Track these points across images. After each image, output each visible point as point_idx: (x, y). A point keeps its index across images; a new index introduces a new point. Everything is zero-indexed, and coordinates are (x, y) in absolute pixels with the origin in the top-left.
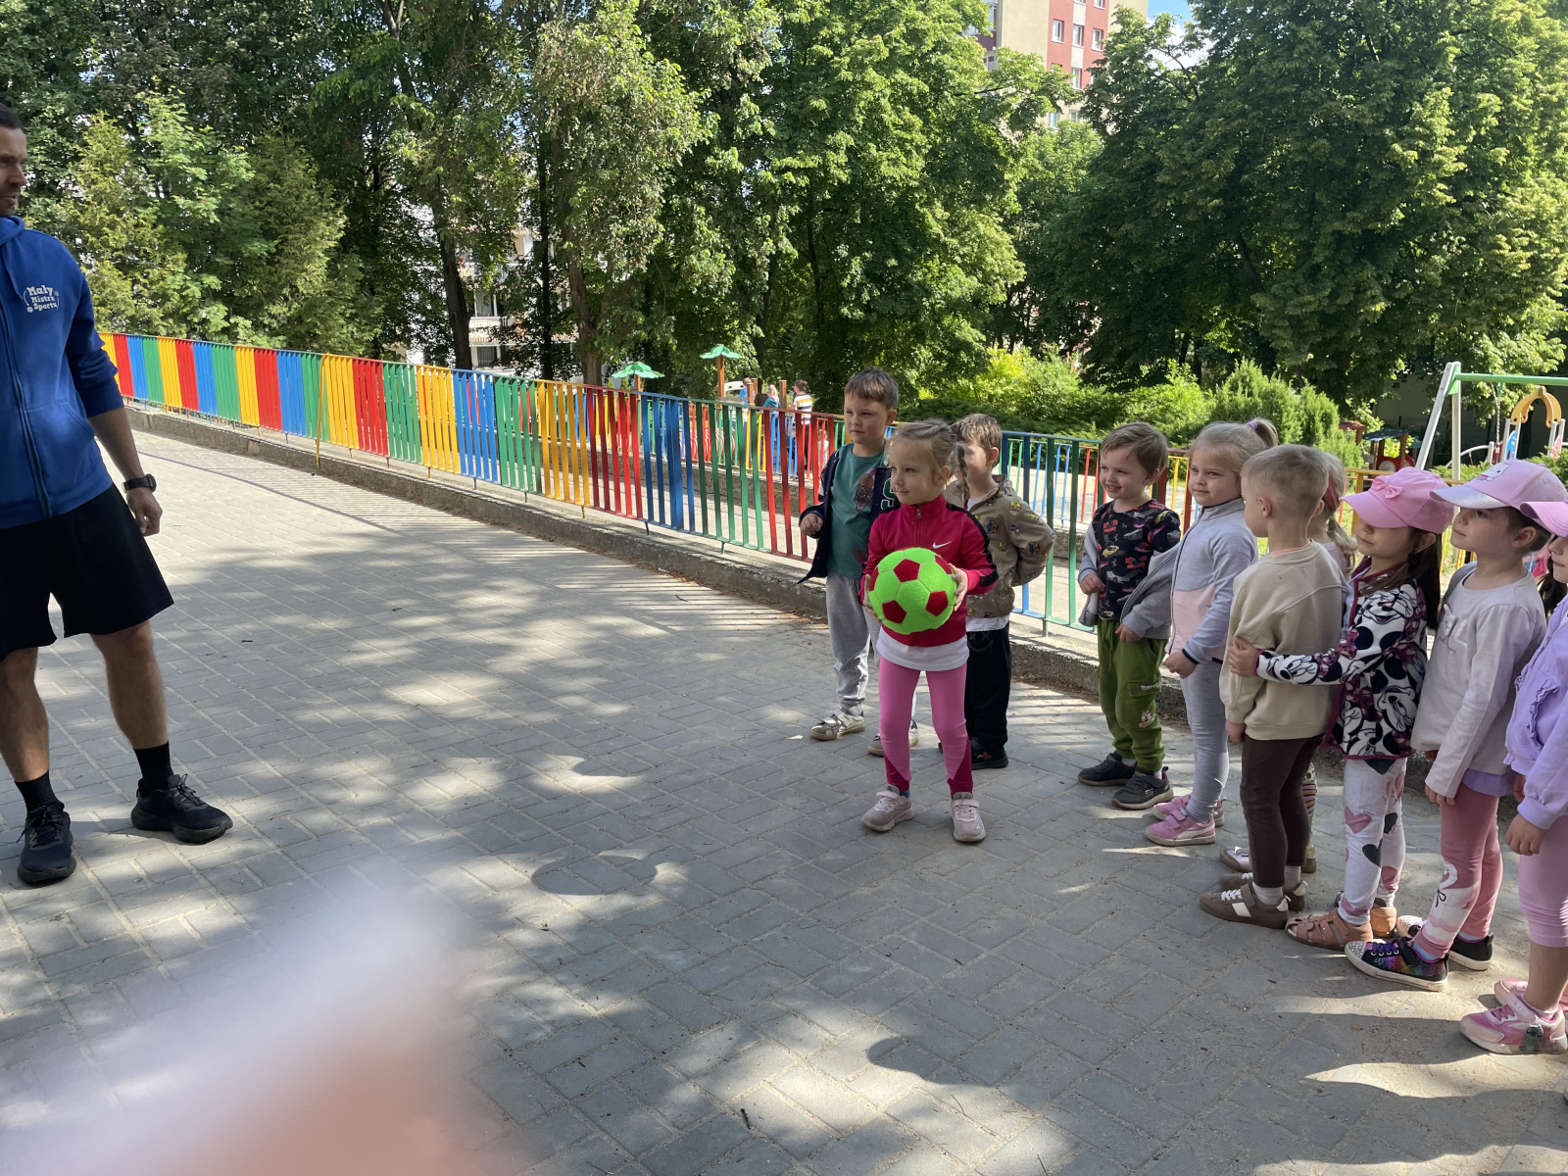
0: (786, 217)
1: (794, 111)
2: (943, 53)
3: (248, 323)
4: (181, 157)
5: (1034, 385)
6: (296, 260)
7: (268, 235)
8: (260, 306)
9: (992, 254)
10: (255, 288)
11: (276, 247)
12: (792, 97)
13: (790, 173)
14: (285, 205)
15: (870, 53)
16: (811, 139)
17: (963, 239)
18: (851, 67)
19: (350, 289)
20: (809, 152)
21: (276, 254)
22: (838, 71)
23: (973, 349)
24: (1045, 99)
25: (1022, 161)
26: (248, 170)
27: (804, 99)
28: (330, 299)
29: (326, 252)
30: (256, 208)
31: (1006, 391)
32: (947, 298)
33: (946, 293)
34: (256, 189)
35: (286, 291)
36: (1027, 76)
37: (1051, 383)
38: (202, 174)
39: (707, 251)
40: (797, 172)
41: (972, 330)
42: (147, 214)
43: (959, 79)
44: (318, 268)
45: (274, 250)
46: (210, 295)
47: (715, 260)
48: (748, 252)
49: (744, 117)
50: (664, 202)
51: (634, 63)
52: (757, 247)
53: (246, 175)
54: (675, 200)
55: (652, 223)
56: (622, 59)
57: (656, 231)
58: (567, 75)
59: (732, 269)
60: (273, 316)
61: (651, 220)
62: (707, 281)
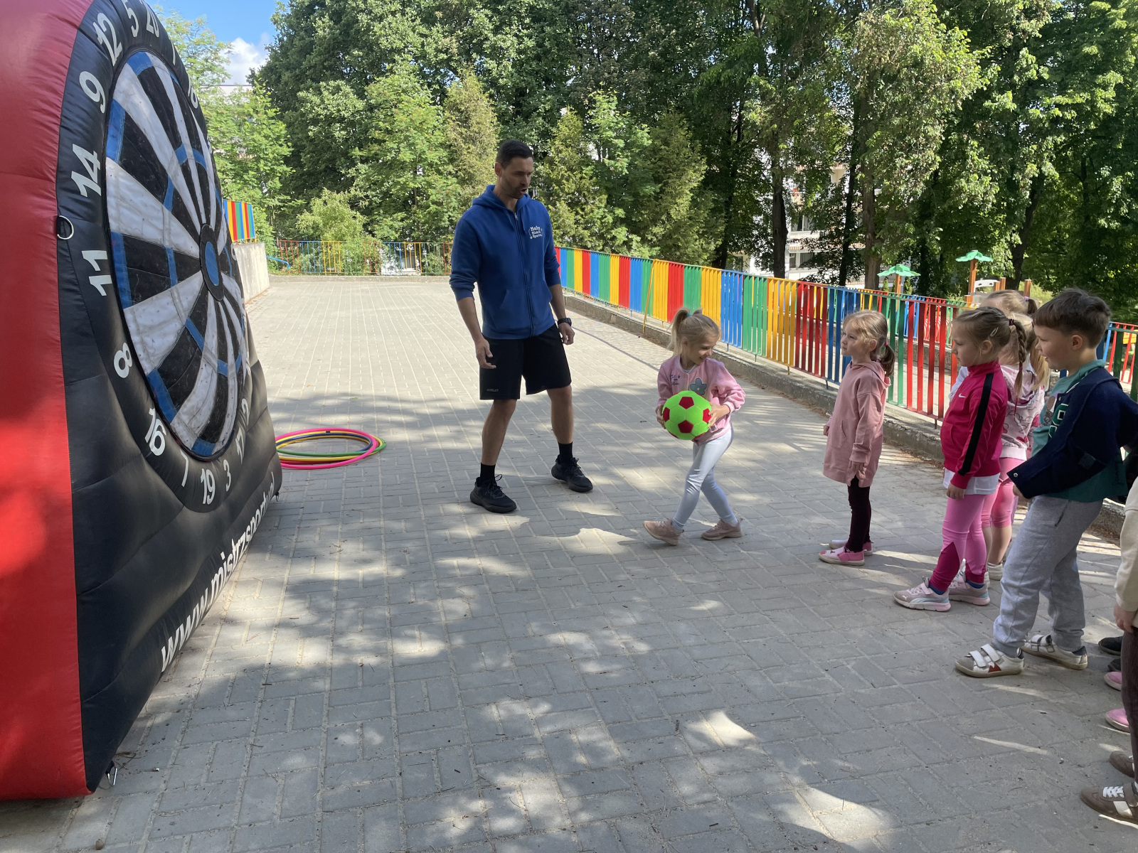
0: (1051, 146)
1: (1068, 58)
3: (639, 239)
4: (610, 133)
6: (672, 197)
7: (657, 180)
8: (646, 228)
10: (646, 216)
11: (661, 188)
13: (1058, 109)
14: (669, 160)
16: (1082, 80)
19: (704, 214)
20: (1077, 91)
21: (661, 192)
22: (1114, 20)
26: (648, 139)
27: (1079, 46)
29: (691, 190)
30: (652, 163)
34: (654, 150)
35: (664, 217)
38: (621, 143)
39: (976, 175)
40: (1064, 107)
44: (684, 201)
45: (658, 191)
46: (618, 222)
47: (982, 182)
48: (1013, 176)
49: (1022, 68)
50: (944, 139)
51: (928, 33)
52: (1022, 171)
53: (647, 143)
54: (954, 136)
55: (931, 156)
56: (919, 32)
57: (933, 162)
58: (875, 49)
59: (996, 189)
60: (655, 235)
61: (930, 154)
62: (973, 199)
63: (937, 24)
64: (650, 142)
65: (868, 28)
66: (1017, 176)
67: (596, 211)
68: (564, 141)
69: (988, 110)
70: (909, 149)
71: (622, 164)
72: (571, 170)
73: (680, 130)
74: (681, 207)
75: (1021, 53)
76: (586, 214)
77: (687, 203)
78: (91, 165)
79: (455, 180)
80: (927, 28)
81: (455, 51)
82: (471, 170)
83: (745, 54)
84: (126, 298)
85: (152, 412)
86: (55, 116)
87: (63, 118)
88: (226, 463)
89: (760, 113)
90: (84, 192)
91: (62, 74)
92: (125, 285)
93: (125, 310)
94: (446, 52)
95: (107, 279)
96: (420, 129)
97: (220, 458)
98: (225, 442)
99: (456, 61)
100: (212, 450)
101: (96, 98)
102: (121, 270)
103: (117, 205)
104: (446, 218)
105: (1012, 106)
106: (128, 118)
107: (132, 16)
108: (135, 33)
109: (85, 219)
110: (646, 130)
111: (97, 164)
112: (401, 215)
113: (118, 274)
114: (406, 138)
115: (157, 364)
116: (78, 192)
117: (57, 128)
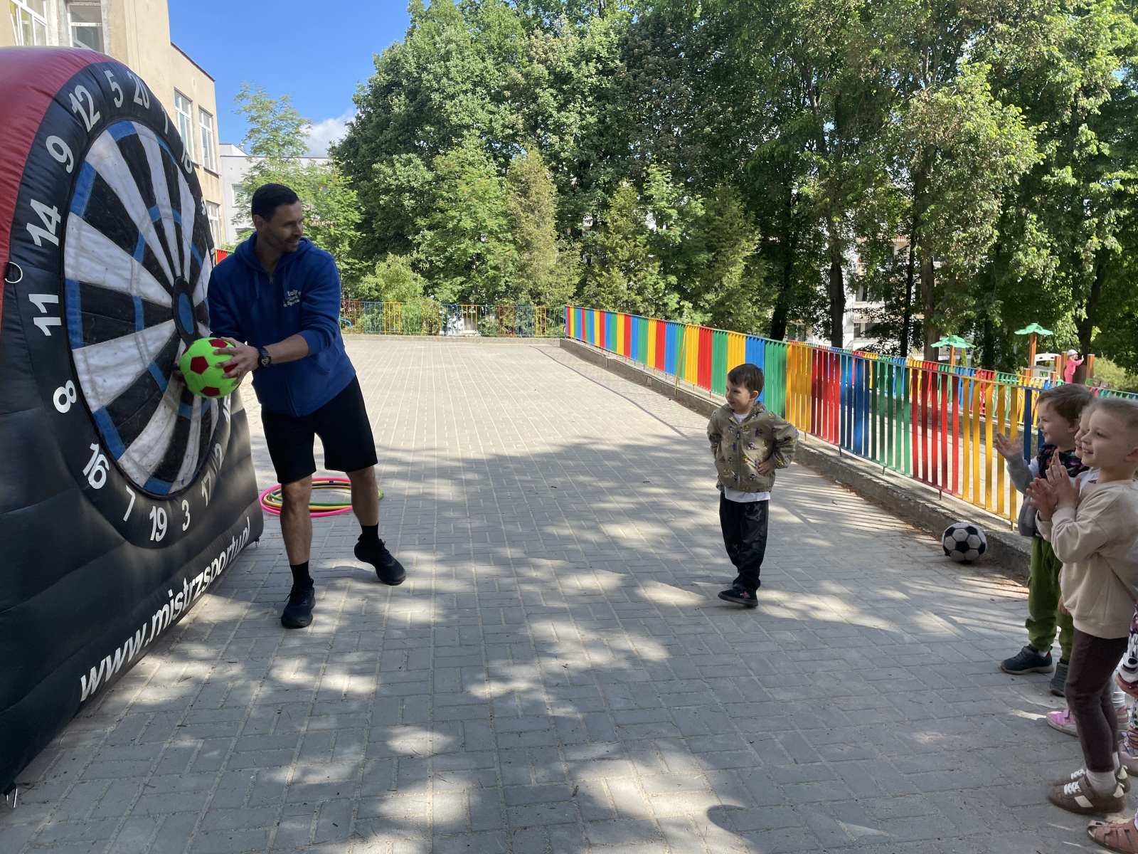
0: (1114, 219)
3: (691, 305)
6: (724, 264)
7: (710, 249)
8: (699, 294)
10: (698, 283)
11: (714, 257)
14: (723, 230)
28: (743, 290)
29: (745, 259)
30: (705, 232)
34: (706, 221)
38: (674, 213)
39: (1034, 249)
40: (1126, 182)
42: (641, 238)
44: (738, 270)
45: (712, 259)
46: (670, 288)
47: (1041, 255)
48: (1073, 248)
49: (1081, 142)
50: (1001, 212)
51: (982, 111)
52: (1083, 246)
53: (701, 213)
54: (1012, 210)
55: (989, 230)
56: (972, 109)
57: (991, 236)
58: (928, 125)
59: (1056, 262)
60: (707, 301)
61: (988, 228)
62: (1033, 273)
63: (990, 102)
64: (704, 212)
65: (921, 105)
66: (1079, 249)
67: (649, 277)
68: (620, 210)
69: (1048, 184)
70: (966, 223)
71: (676, 233)
72: (626, 239)
73: (733, 201)
74: (734, 275)
75: (1080, 129)
76: (639, 280)
77: (740, 271)
78: (49, 218)
79: (512, 246)
80: (981, 105)
81: (521, 126)
82: (528, 238)
83: (800, 130)
84: (76, 339)
85: (95, 447)
86: (17, 174)
87: (25, 177)
88: (185, 503)
89: (813, 186)
90: (38, 242)
91: (31, 138)
92: (76, 326)
93: (73, 350)
94: (512, 128)
95: (56, 321)
96: (482, 199)
97: (179, 499)
98: (187, 483)
99: (522, 136)
100: (169, 489)
101: (62, 159)
102: (72, 314)
103: (77, 255)
104: (502, 283)
105: (1072, 181)
106: (99, 178)
107: (116, 89)
108: (118, 104)
109: (37, 267)
110: (700, 201)
111: (57, 218)
112: (460, 279)
113: (70, 318)
114: (469, 207)
115: (106, 402)
116: (32, 242)
117: (17, 185)
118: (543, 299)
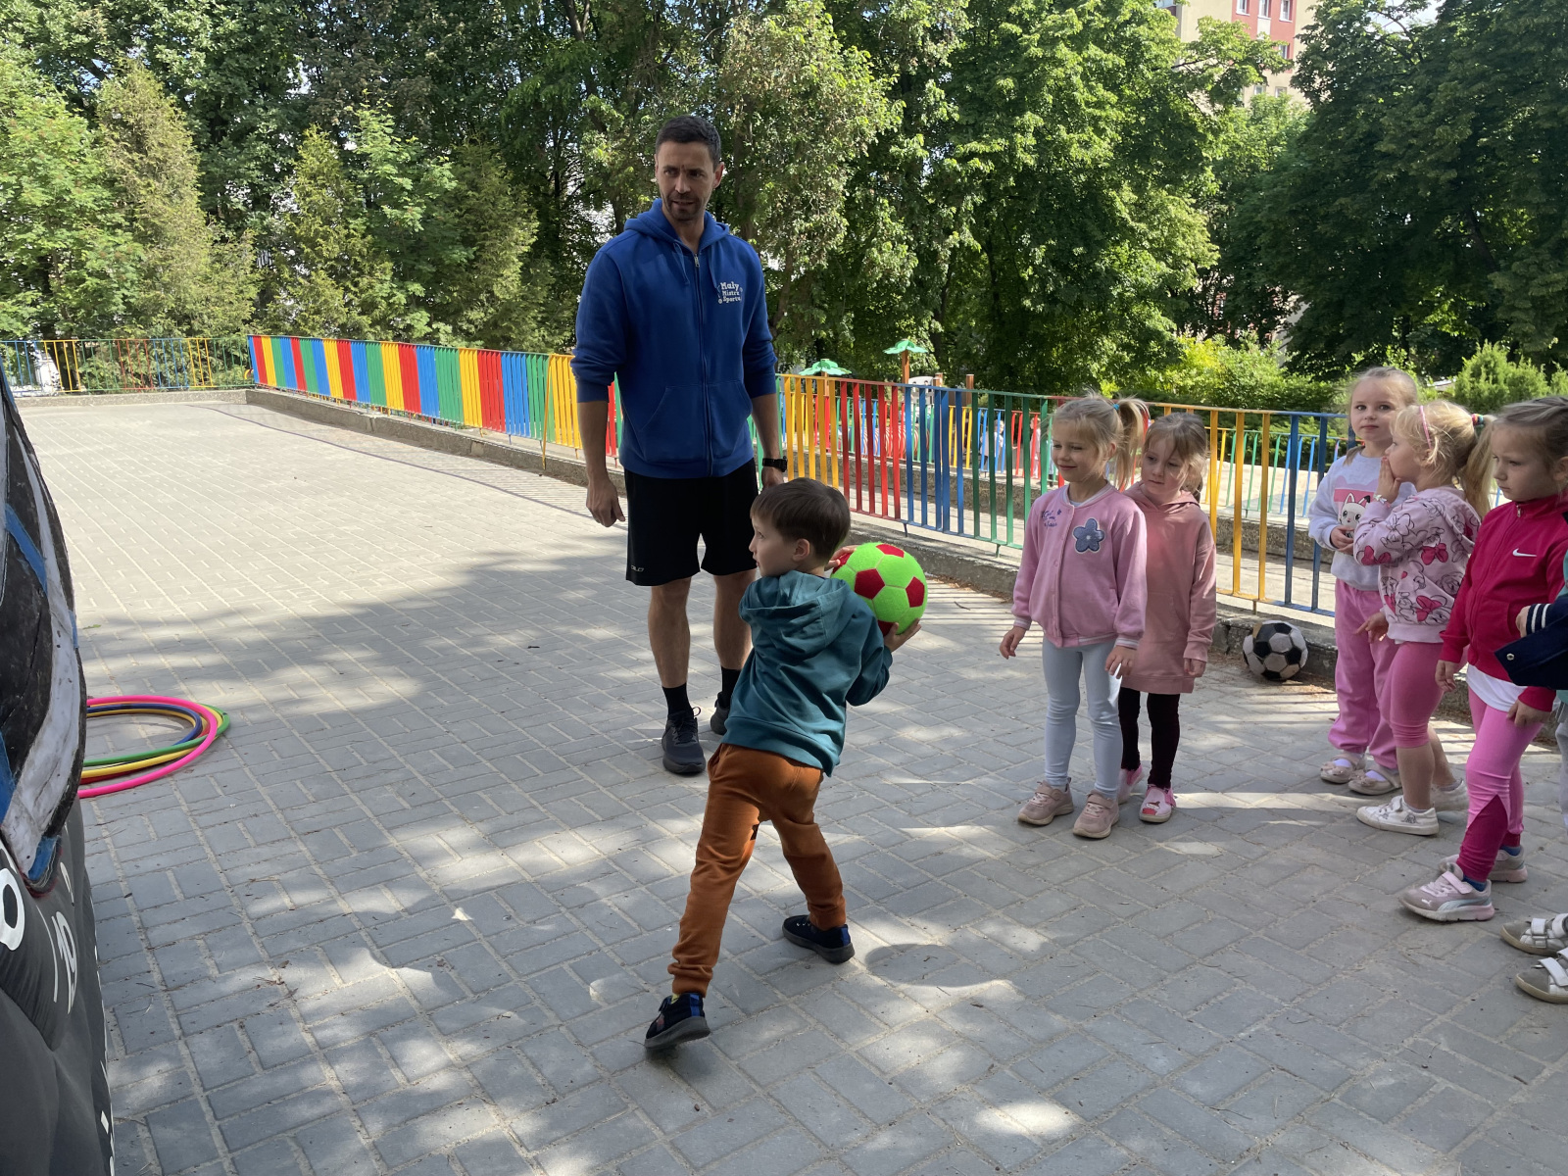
0: (970, 207)
1: (980, 93)
2: (1138, 25)
3: (449, 328)
4: (389, 168)
5: (1229, 376)
6: (493, 267)
7: (467, 242)
8: (458, 312)
9: (1184, 237)
10: (455, 294)
11: (475, 253)
12: (978, 80)
13: (977, 159)
14: (482, 213)
15: (1062, 27)
16: (998, 122)
17: (1151, 222)
18: (1041, 43)
19: (542, 293)
20: (994, 136)
21: (474, 260)
22: (1027, 48)
23: (1164, 337)
24: (1251, 69)
25: (1223, 137)
26: (450, 180)
27: (991, 80)
28: (524, 304)
29: (520, 257)
30: (457, 216)
31: (1197, 382)
32: (1137, 286)
33: (1137, 280)
34: (455, 198)
35: (483, 297)
36: (1230, 46)
37: (1247, 373)
38: (408, 184)
39: (889, 244)
40: (984, 157)
41: (1163, 318)
42: (357, 224)
43: (1155, 50)
44: (512, 273)
45: (473, 257)
46: (415, 302)
47: (898, 252)
48: (931, 246)
49: (929, 104)
50: (848, 194)
51: (823, 52)
52: (942, 242)
53: (448, 185)
54: (859, 192)
55: (835, 217)
56: (812, 49)
57: (840, 226)
58: (755, 69)
59: (914, 262)
60: (470, 322)
61: (834, 214)
62: (889, 275)
63: (832, 40)
64: (454, 184)
65: (743, 39)
66: (936, 246)
67: (378, 286)
70: (808, 207)
71: (413, 215)
74: (509, 281)
75: (927, 86)
76: (362, 292)
77: (516, 276)
80: (823, 44)
89: (606, 150)
96: (55, 151)
105: (924, 154)
110: (447, 166)
114: (33, 166)
118: (196, 325)
